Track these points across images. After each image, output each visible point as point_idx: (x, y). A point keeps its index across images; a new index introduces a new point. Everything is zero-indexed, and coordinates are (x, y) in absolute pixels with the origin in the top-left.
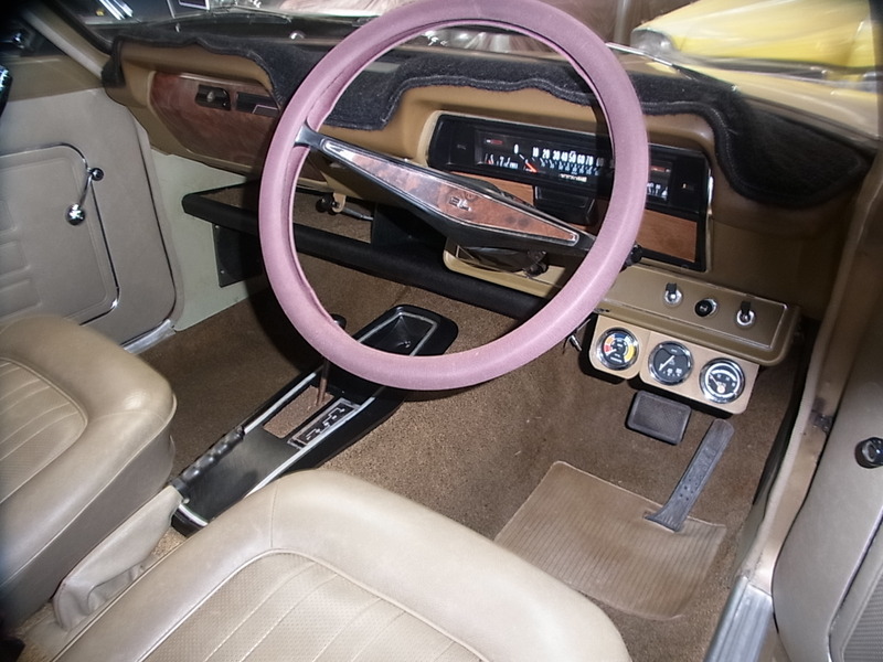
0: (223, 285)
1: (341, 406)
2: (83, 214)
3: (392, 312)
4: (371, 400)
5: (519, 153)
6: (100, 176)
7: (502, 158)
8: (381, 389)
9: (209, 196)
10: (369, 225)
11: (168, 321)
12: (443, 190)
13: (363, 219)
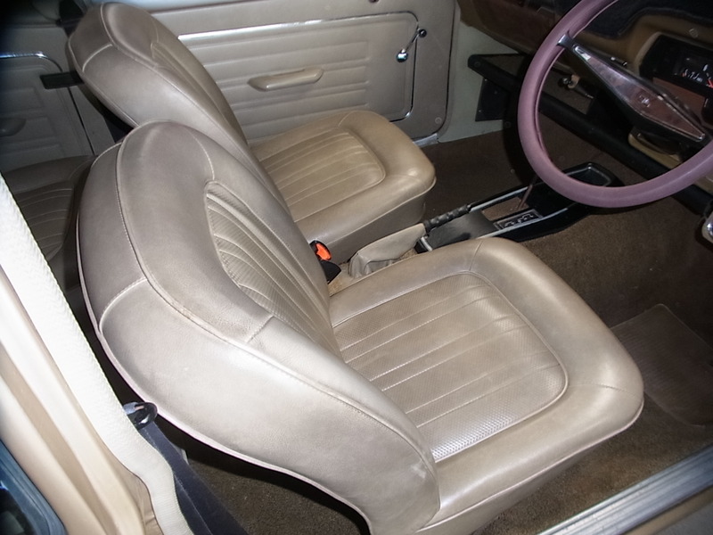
0: (477, 120)
1: (532, 214)
2: (406, 57)
3: (585, 165)
4: (566, 209)
5: (706, 71)
6: (424, 35)
7: (693, 73)
8: (573, 204)
9: (487, 59)
10: (589, 101)
11: (436, 134)
12: (637, 90)
13: (586, 97)
